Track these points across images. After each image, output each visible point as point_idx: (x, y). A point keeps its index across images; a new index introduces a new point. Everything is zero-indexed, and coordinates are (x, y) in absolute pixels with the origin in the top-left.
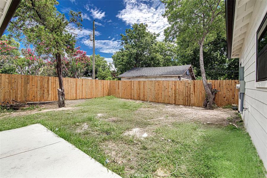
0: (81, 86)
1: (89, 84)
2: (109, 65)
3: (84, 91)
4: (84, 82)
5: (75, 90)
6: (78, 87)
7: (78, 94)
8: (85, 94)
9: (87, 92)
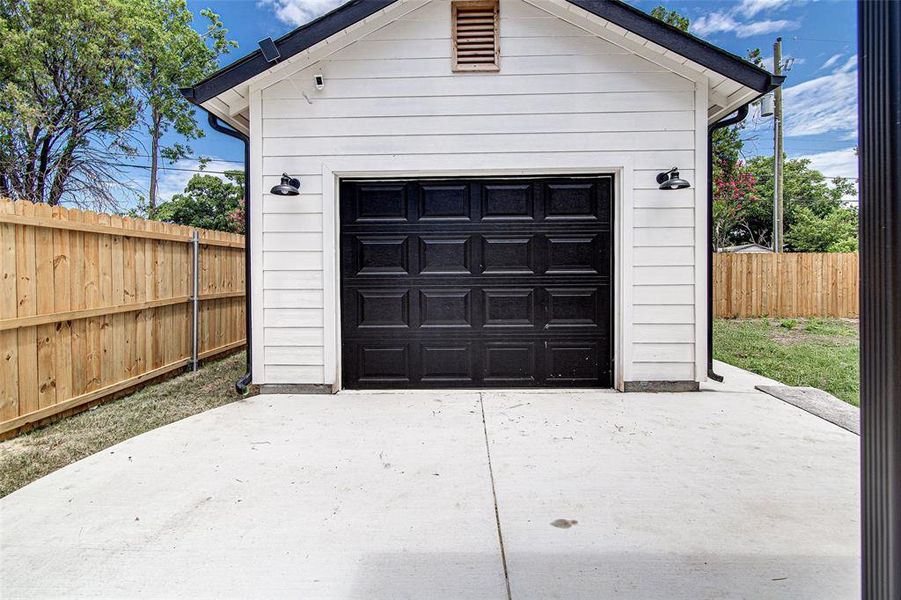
0: (744, 276)
1: (775, 269)
2: (832, 186)
3: (754, 293)
4: (754, 263)
5: (724, 290)
6: (734, 280)
7: (734, 302)
8: (759, 302)
9: (765, 295)
